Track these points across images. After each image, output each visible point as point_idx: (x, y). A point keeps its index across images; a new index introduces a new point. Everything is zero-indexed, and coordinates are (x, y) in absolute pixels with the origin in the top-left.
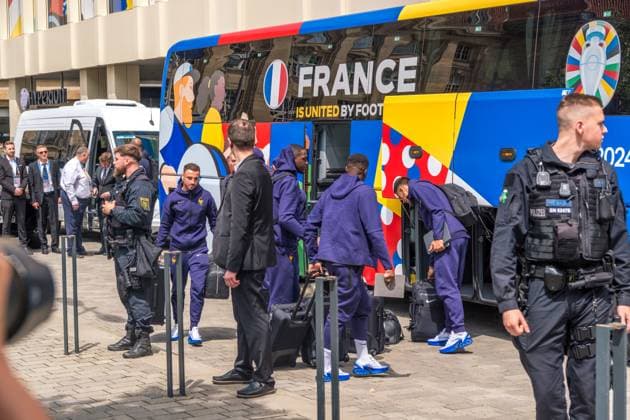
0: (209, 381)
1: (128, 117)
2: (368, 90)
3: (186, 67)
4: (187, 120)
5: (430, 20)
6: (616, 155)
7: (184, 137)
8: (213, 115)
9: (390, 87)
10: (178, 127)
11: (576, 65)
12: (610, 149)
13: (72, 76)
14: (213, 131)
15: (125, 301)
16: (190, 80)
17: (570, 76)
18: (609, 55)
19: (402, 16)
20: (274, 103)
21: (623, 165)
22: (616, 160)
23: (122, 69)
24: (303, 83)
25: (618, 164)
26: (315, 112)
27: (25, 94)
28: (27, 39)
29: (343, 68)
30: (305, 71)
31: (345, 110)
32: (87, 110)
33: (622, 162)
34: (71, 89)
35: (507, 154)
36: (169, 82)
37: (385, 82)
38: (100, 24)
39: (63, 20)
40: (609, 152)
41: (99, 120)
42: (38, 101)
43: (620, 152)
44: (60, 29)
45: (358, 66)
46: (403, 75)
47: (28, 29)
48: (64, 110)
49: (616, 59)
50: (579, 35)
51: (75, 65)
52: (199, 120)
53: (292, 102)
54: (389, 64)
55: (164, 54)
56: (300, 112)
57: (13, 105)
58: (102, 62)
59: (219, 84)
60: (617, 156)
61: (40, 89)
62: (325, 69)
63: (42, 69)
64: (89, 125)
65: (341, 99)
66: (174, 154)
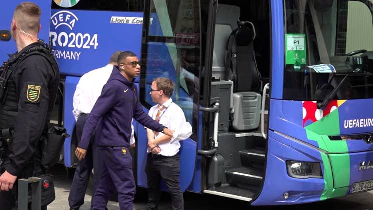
6: (84, 39)
12: (80, 35)
21: (89, 47)
22: (84, 44)
25: (85, 47)
33: (89, 45)
35: (5, 36)
40: (80, 37)
43: (87, 37)
60: (85, 41)
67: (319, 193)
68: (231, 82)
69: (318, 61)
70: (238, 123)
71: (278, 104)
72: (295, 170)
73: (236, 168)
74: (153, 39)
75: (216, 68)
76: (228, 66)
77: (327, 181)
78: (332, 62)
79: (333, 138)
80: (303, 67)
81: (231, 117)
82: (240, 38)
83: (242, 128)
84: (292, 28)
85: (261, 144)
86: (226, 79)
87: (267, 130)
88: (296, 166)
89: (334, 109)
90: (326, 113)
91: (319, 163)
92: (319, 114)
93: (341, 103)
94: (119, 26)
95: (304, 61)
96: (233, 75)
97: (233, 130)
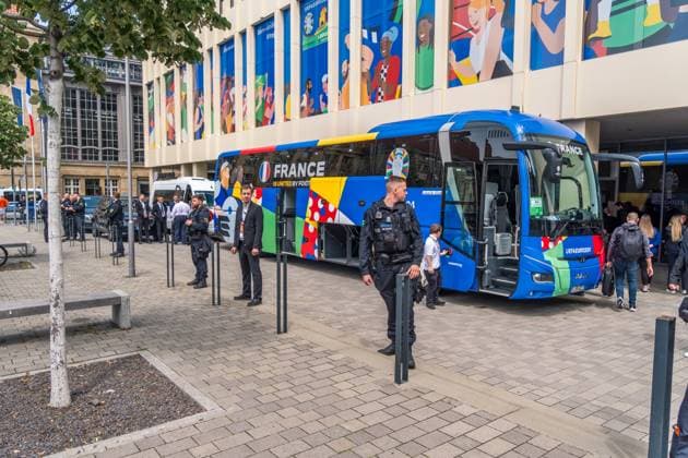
0: (232, 299)
1: (201, 185)
2: (304, 175)
3: (226, 164)
4: (226, 186)
5: (331, 146)
7: (225, 194)
8: (238, 184)
9: (313, 174)
10: (222, 189)
11: (391, 166)
13: (177, 167)
14: (237, 192)
15: (196, 264)
16: (228, 170)
17: (388, 171)
18: (404, 162)
19: (319, 144)
20: (264, 180)
23: (200, 164)
24: (277, 172)
26: (282, 184)
27: (156, 174)
28: (157, 151)
29: (293, 166)
30: (277, 166)
31: (294, 183)
32: (183, 181)
34: (176, 172)
35: (362, 203)
36: (219, 170)
37: (311, 171)
38: (190, 144)
39: (174, 143)
41: (189, 186)
42: (162, 177)
44: (172, 146)
45: (300, 165)
46: (319, 169)
47: (158, 146)
48: (173, 181)
49: (407, 164)
50: (392, 154)
51: (178, 162)
52: (231, 185)
53: (271, 179)
54: (313, 164)
55: (217, 158)
56: (275, 184)
57: (151, 178)
58: (191, 161)
59: (240, 171)
61: (163, 171)
62: (286, 166)
63: (164, 164)
64: (184, 188)
65: (293, 179)
66: (220, 201)
67: (551, 292)
68: (493, 227)
69: (549, 215)
70: (498, 250)
71: (525, 239)
72: (537, 279)
73: (499, 276)
74: (448, 202)
75: (486, 219)
76: (492, 218)
77: (557, 285)
78: (555, 214)
79: (559, 259)
80: (541, 217)
81: (494, 247)
82: (499, 202)
83: (501, 253)
84: (534, 193)
85: (514, 263)
86: (491, 225)
87: (518, 255)
88: (537, 275)
89: (560, 242)
90: (555, 244)
91: (552, 274)
92: (551, 245)
93: (564, 238)
94: (428, 196)
95: (541, 213)
96: (495, 222)
97: (495, 255)
